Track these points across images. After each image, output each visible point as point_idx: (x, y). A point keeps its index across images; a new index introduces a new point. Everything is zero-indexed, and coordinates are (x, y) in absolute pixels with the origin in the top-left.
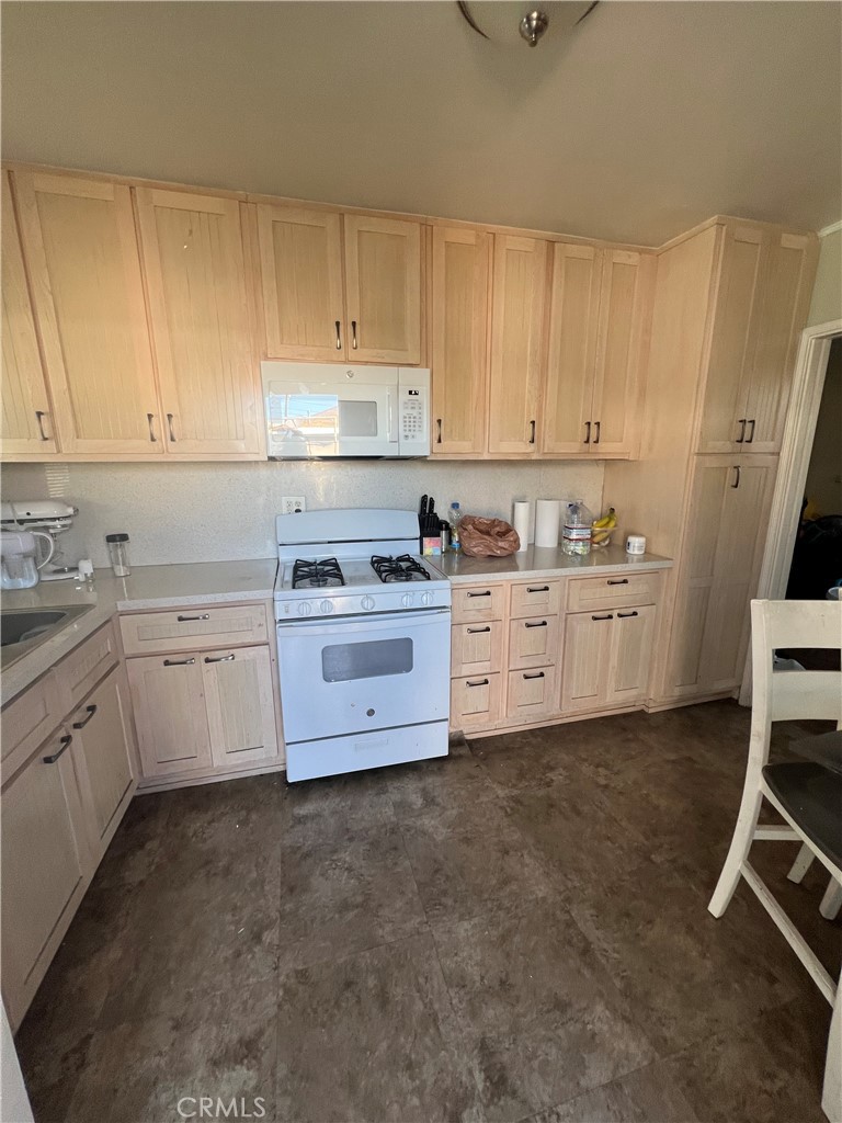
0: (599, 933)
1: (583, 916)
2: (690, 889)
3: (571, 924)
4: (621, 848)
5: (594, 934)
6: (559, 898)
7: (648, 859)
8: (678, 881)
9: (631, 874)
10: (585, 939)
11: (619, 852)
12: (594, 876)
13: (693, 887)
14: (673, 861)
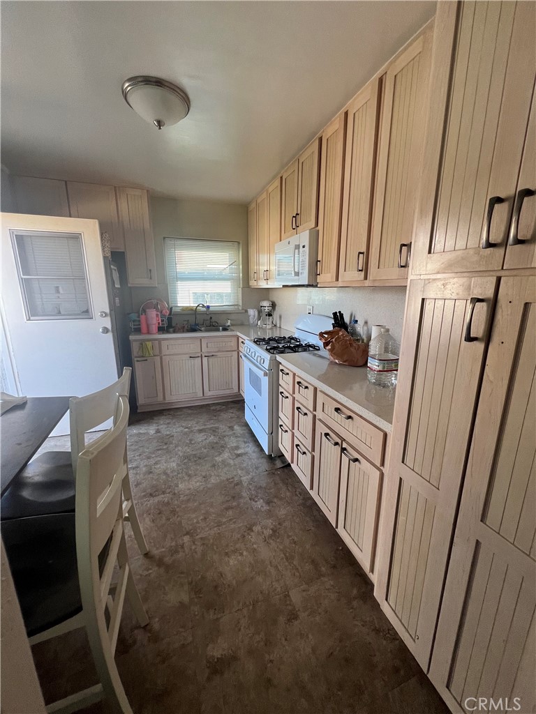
0: (156, 501)
1: (165, 498)
2: (163, 548)
3: (164, 493)
4: (198, 522)
5: (157, 499)
6: (176, 492)
7: (187, 533)
8: (169, 543)
9: (180, 523)
10: (156, 496)
11: (195, 521)
12: (183, 506)
13: (163, 550)
14: (182, 547)
